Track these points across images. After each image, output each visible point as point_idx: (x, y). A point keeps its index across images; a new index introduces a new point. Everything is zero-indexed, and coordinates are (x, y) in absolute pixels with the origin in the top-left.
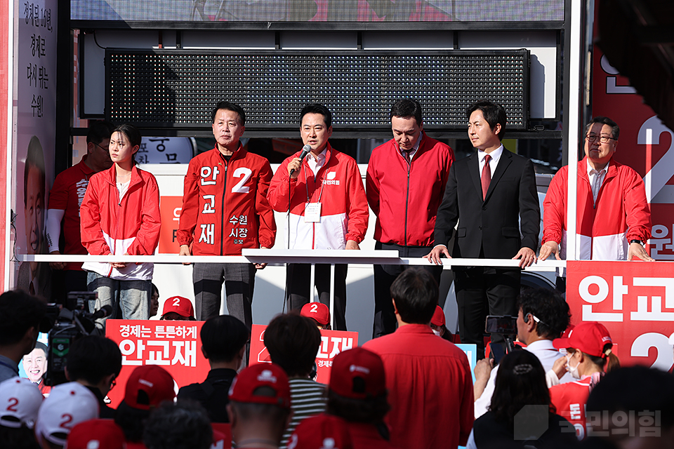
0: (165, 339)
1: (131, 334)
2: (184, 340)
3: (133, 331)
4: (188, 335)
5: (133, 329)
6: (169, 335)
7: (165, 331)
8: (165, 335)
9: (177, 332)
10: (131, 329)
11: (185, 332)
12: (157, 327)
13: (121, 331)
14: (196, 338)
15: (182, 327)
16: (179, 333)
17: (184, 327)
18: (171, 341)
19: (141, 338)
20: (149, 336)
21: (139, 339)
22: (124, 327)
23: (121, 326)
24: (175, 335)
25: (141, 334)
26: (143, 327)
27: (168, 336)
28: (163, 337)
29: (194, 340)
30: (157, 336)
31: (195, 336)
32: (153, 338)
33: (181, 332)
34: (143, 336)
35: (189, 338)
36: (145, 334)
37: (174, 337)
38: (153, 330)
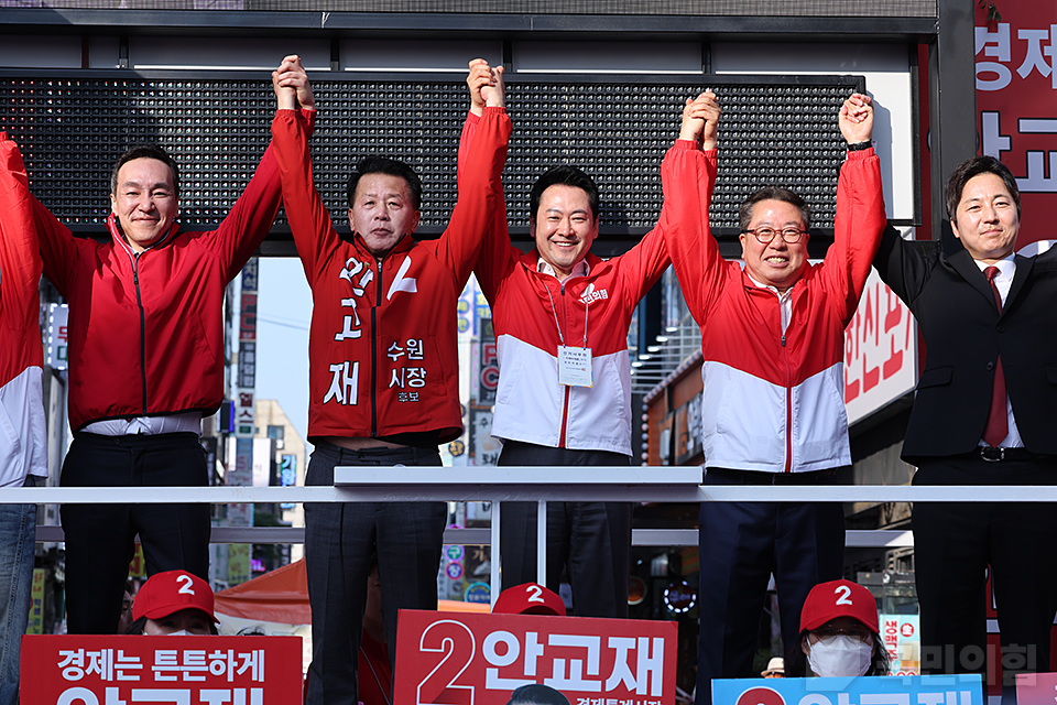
0: (180, 684)
1: (89, 671)
2: (231, 686)
3: (93, 665)
4: (240, 672)
5: (93, 660)
6: (192, 673)
7: (180, 663)
8: (179, 674)
9: (213, 664)
10: (87, 661)
11: (232, 664)
12: (158, 653)
13: (61, 665)
14: (262, 680)
15: (224, 652)
16: (218, 667)
17: (231, 652)
18: (195, 688)
19: (114, 683)
20: (137, 678)
21: (111, 684)
22: (70, 654)
23: (62, 653)
24: (207, 674)
25: (115, 671)
26: (121, 652)
27: (187, 677)
28: (175, 678)
29: (257, 684)
30: (158, 678)
31: (259, 675)
32: (148, 681)
33: (222, 664)
34: (121, 677)
35: (245, 681)
36: (126, 672)
37: (203, 679)
38: (148, 661)
